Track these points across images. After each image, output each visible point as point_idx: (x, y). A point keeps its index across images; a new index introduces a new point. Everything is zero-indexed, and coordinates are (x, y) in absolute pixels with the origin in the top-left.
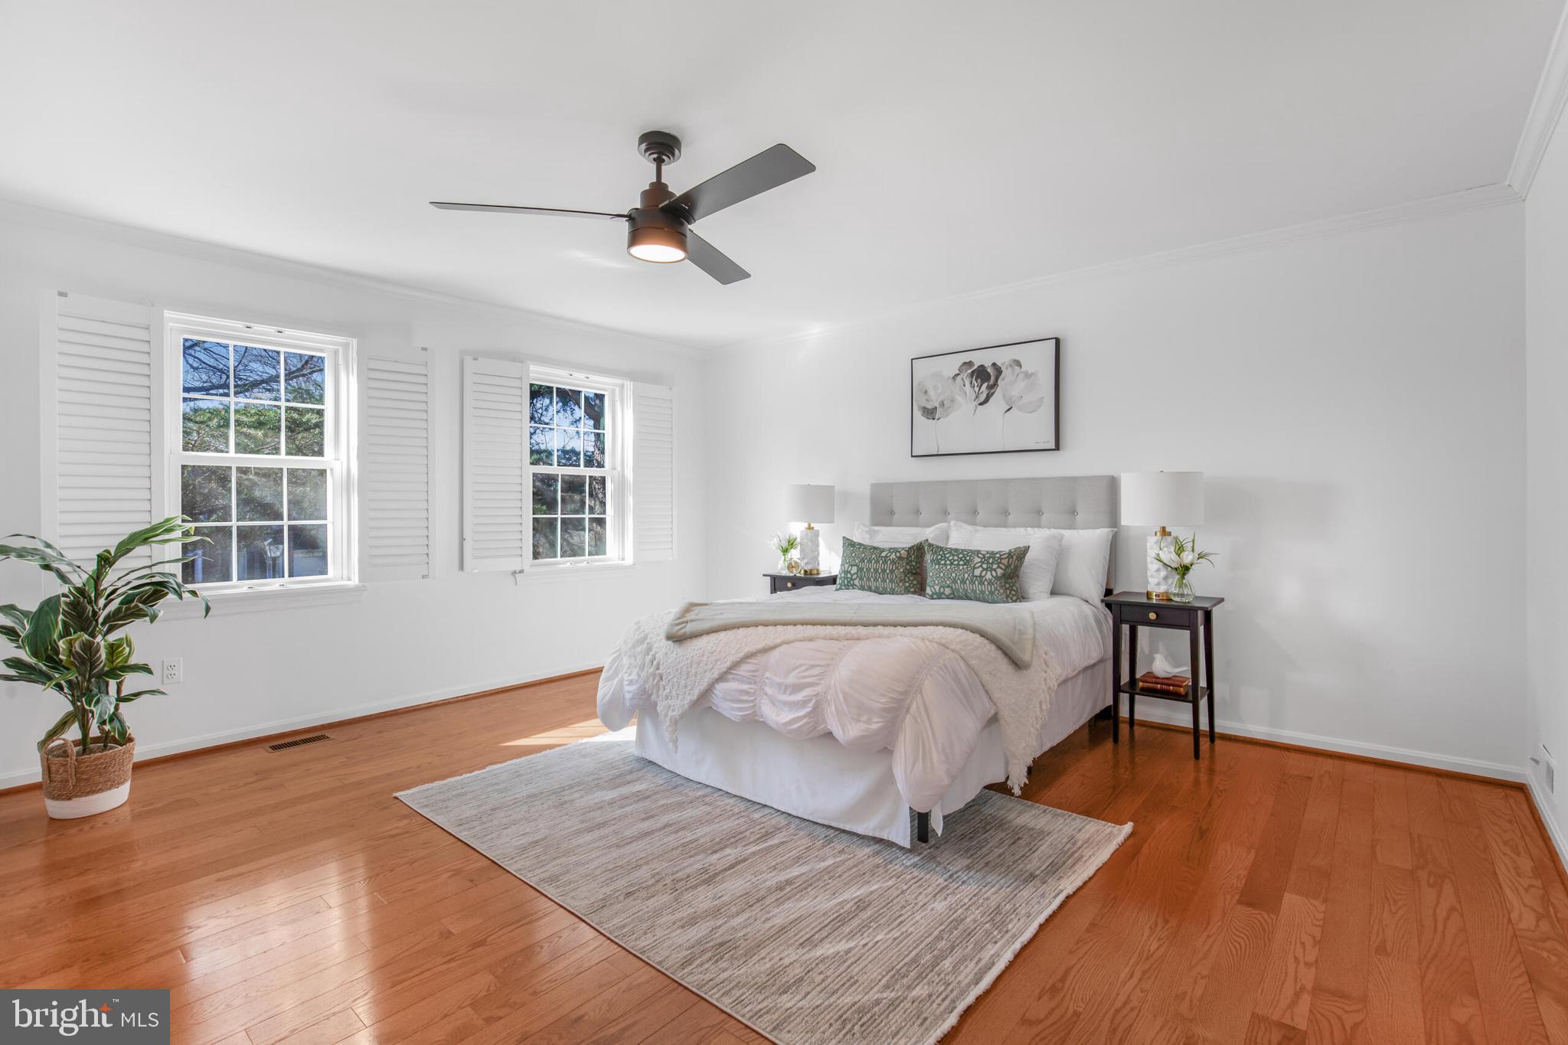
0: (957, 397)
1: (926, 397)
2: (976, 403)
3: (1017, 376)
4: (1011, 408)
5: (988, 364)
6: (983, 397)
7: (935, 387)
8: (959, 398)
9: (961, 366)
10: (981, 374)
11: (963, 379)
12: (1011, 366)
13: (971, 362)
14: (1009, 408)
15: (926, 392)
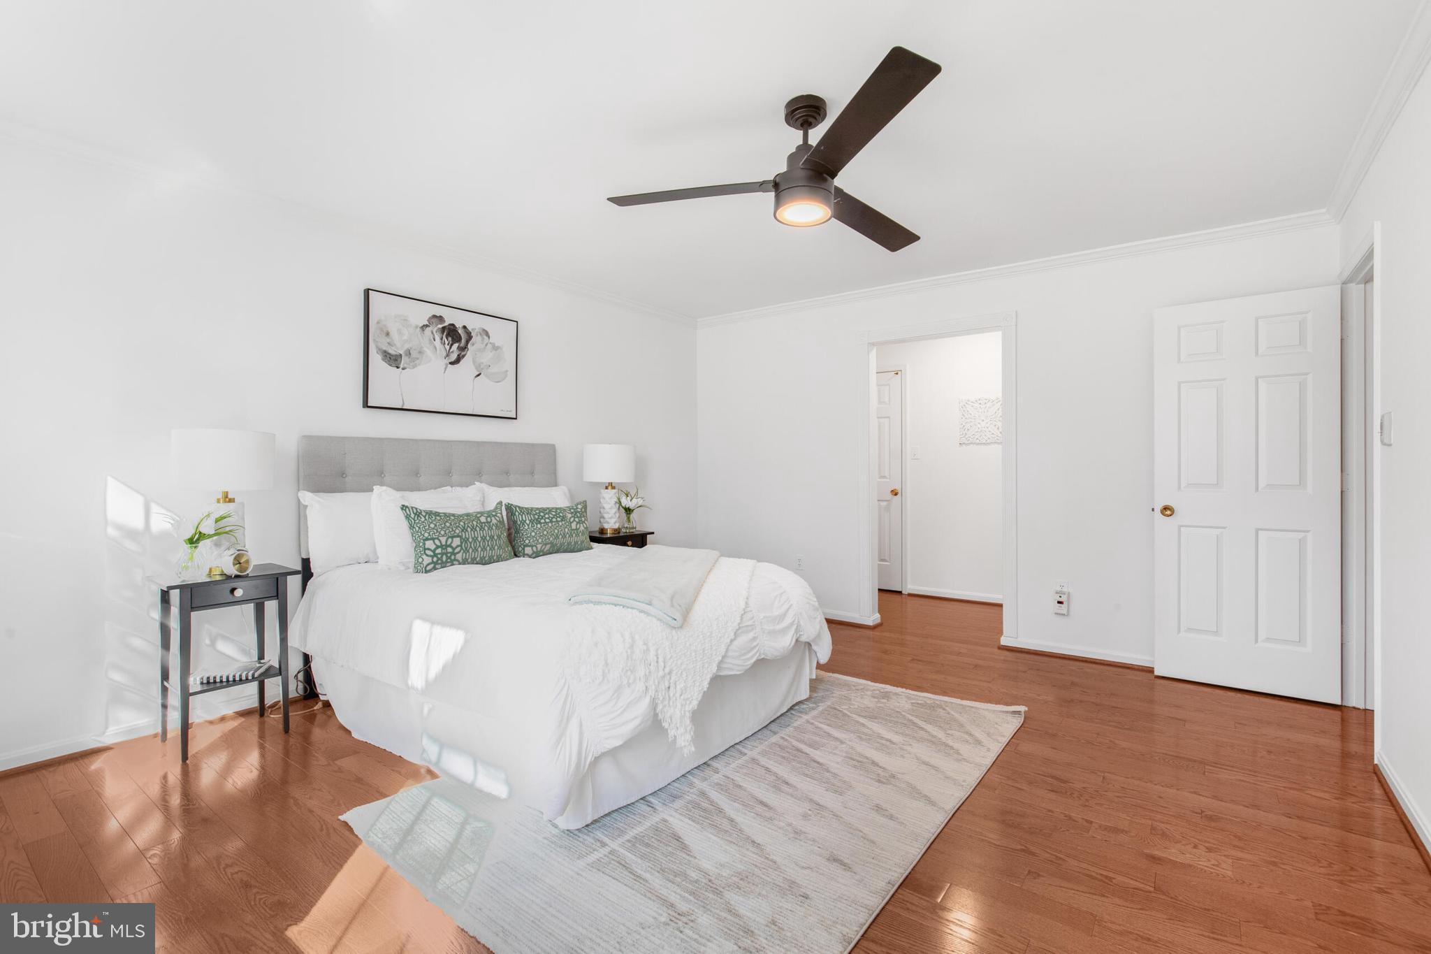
0: (425, 349)
1: (388, 340)
2: (447, 361)
3: (486, 345)
4: (480, 374)
5: (459, 325)
6: (454, 357)
7: (400, 332)
8: (428, 352)
9: (430, 318)
10: (451, 333)
11: (432, 333)
12: (481, 334)
13: (441, 317)
14: (478, 373)
15: (388, 334)
